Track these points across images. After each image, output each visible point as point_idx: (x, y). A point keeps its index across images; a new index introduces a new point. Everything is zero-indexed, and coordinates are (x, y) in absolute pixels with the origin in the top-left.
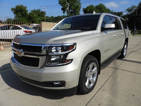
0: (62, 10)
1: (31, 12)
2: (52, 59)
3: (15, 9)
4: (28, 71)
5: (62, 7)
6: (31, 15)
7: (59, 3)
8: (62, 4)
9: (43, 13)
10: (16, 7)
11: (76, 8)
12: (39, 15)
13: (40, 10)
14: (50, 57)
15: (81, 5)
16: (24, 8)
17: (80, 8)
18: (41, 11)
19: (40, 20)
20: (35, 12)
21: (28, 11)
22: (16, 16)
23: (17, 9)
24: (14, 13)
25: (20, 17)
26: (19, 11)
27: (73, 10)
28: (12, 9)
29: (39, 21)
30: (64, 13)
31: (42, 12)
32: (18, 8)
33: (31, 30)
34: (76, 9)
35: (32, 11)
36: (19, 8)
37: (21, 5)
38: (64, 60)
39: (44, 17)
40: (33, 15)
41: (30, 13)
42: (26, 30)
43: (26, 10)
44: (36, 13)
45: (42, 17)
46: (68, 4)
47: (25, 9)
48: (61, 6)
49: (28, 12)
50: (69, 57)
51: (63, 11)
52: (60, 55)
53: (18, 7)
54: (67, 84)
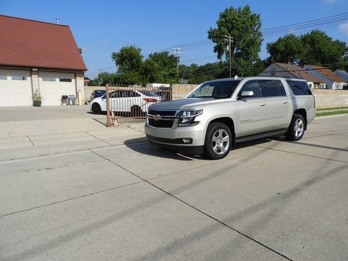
0: (215, 52)
1: (148, 58)
2: (183, 121)
3: (119, 56)
4: (163, 132)
5: (215, 44)
6: (149, 66)
7: (209, 37)
8: (216, 37)
9: (174, 60)
10: (122, 51)
11: (248, 45)
12: (165, 64)
13: (167, 53)
14: (182, 119)
15: (262, 38)
16: (136, 51)
17: (260, 42)
18: (169, 55)
19: (167, 74)
20: (156, 57)
21: (143, 57)
22: (120, 69)
23: (122, 54)
24: (118, 63)
25: (128, 69)
26: (127, 58)
27: (242, 49)
28: (114, 55)
29: (164, 76)
30: (219, 57)
31: (172, 56)
32: (124, 53)
33: (156, 98)
34: (249, 47)
35: (150, 56)
36: (127, 53)
37: (131, 47)
38: (192, 122)
39: (176, 67)
40: (152, 65)
41: (147, 62)
42: (147, 97)
43: (139, 56)
44: (160, 61)
45: (172, 67)
46: (230, 39)
47: (138, 54)
48: (214, 42)
49: (144, 60)
50: (196, 120)
51: (217, 53)
52: (189, 118)
53: (124, 51)
54: (194, 141)
